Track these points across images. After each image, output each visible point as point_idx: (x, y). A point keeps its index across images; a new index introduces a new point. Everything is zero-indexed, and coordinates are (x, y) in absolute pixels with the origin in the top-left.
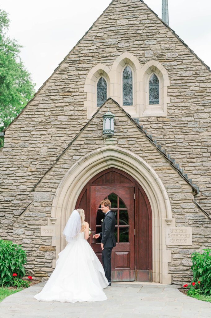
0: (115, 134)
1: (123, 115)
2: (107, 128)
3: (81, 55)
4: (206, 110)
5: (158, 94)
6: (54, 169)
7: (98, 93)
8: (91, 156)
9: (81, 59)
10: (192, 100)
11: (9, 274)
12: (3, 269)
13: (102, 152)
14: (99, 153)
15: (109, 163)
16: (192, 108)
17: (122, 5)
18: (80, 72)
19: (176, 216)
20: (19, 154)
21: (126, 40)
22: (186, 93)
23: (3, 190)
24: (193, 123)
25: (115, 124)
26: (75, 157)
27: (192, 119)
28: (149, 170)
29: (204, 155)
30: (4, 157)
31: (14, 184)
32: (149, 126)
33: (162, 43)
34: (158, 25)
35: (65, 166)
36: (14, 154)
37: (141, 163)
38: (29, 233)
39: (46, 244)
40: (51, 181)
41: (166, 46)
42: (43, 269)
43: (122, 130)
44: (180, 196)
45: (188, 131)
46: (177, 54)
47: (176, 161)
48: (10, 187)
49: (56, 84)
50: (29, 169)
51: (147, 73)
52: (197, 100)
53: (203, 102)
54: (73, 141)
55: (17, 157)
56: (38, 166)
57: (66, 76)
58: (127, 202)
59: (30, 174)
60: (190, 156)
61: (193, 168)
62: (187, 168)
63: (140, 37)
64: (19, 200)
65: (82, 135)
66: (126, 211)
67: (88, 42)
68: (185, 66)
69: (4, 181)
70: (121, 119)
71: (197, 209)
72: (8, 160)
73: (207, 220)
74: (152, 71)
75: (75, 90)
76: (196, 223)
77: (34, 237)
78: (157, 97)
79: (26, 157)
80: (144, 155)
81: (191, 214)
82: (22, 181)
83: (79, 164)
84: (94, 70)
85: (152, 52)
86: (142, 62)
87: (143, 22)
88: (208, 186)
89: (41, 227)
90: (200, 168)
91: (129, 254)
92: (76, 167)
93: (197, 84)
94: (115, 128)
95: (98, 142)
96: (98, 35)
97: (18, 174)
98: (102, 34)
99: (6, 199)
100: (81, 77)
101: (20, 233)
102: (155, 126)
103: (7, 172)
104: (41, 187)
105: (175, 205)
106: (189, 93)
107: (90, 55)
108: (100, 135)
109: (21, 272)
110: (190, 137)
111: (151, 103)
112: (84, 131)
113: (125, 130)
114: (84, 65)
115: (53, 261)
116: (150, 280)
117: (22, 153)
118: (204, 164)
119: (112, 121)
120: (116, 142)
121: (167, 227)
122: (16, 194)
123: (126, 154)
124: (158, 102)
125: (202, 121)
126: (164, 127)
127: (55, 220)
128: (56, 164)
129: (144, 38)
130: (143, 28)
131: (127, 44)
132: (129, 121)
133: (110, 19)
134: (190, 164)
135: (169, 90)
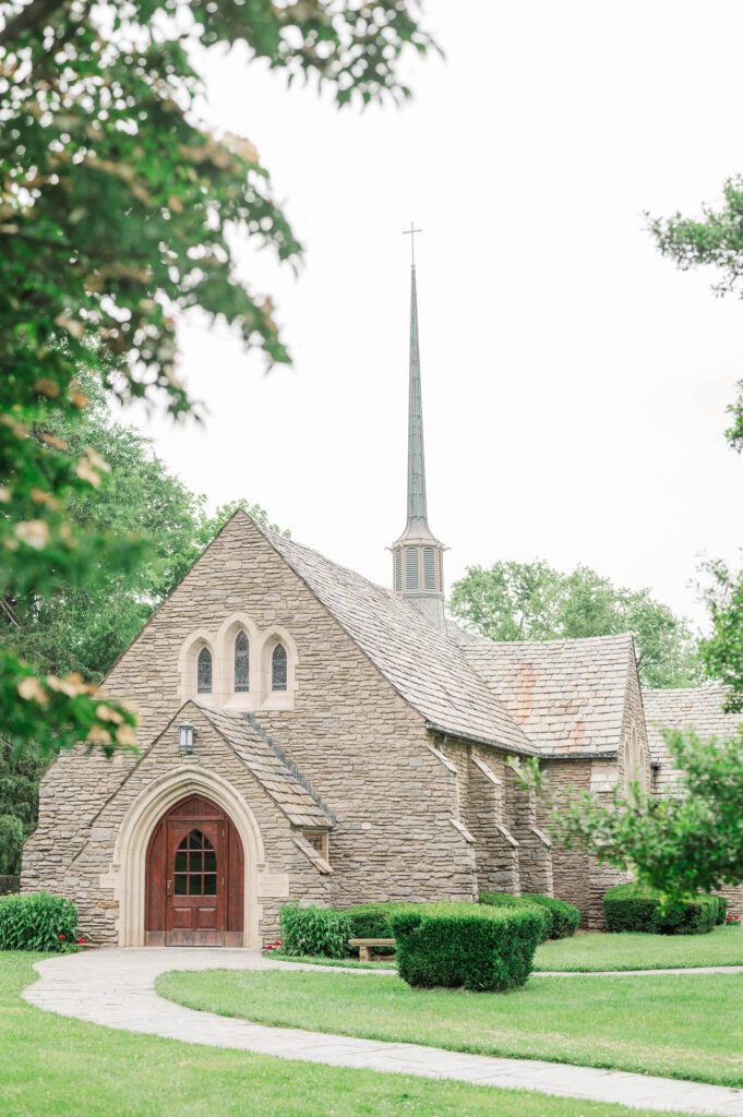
0: (195, 750)
1: (207, 723)
2: (183, 743)
3: (173, 615)
4: (348, 702)
5: (285, 675)
6: (117, 797)
7: (199, 671)
8: (165, 779)
9: (173, 620)
10: (331, 686)
11: (55, 936)
12: (47, 931)
13: (179, 774)
14: (175, 776)
15: (190, 787)
16: (328, 698)
17: (232, 538)
18: (172, 641)
19: (270, 859)
20: (82, 766)
21: (239, 594)
22: (321, 676)
23: (59, 822)
24: (331, 720)
25: (195, 735)
26: (144, 781)
27: (328, 714)
28: (237, 798)
29: (345, 768)
30: (60, 770)
31: (76, 812)
32: (268, 725)
33: (288, 598)
34: (284, 571)
35: (132, 792)
36: (76, 766)
37: (227, 789)
38: (85, 884)
39: (106, 898)
40: (114, 813)
41: (294, 603)
42: (102, 932)
43: (204, 744)
44: (276, 833)
45: (322, 732)
46: (309, 617)
47: (307, 778)
48: (69, 817)
49: (137, 658)
50: (97, 790)
51: (267, 643)
52: (336, 686)
53: (344, 690)
54: (143, 758)
55: (80, 771)
56: (109, 785)
57: (151, 647)
58: (214, 841)
59: (98, 797)
60: (326, 770)
61: (329, 789)
62: (320, 789)
63: (259, 590)
64: (82, 836)
65: (154, 751)
66: (213, 853)
67: (183, 594)
68: (319, 636)
69: (62, 808)
70: (204, 729)
71: (296, 850)
72: (66, 775)
73: (308, 864)
74: (277, 640)
75: (165, 668)
76: (295, 868)
77: (90, 889)
78: (284, 680)
79: (92, 771)
80: (233, 777)
81: (288, 857)
82: (86, 807)
83: (150, 790)
84: (191, 639)
85: (273, 612)
86: (261, 628)
87: (262, 565)
88: (349, 814)
89: (101, 876)
90: (338, 787)
91: (215, 912)
92: (146, 795)
93: (337, 662)
94: (194, 741)
95: (174, 760)
96: (198, 584)
97: (80, 797)
98: (204, 583)
99: (63, 836)
100: (173, 648)
101: (74, 884)
102: (277, 725)
103: (64, 794)
104: (100, 821)
105: (269, 845)
106: (325, 676)
107: (187, 614)
108: (177, 750)
109: (72, 935)
110: (326, 741)
111: (275, 688)
112: (157, 745)
113: (209, 745)
114: (177, 631)
115: (116, 921)
116: (241, 945)
117: (87, 765)
118: (344, 782)
119: (190, 733)
120: (195, 761)
121: (258, 873)
122: (77, 828)
123: (210, 777)
124: (284, 688)
125: (343, 718)
126: (290, 727)
127: (119, 866)
128: (119, 789)
129: (263, 590)
130: (262, 575)
131: (239, 600)
132: (214, 732)
133: (215, 559)
134: (324, 783)
135: (298, 671)
